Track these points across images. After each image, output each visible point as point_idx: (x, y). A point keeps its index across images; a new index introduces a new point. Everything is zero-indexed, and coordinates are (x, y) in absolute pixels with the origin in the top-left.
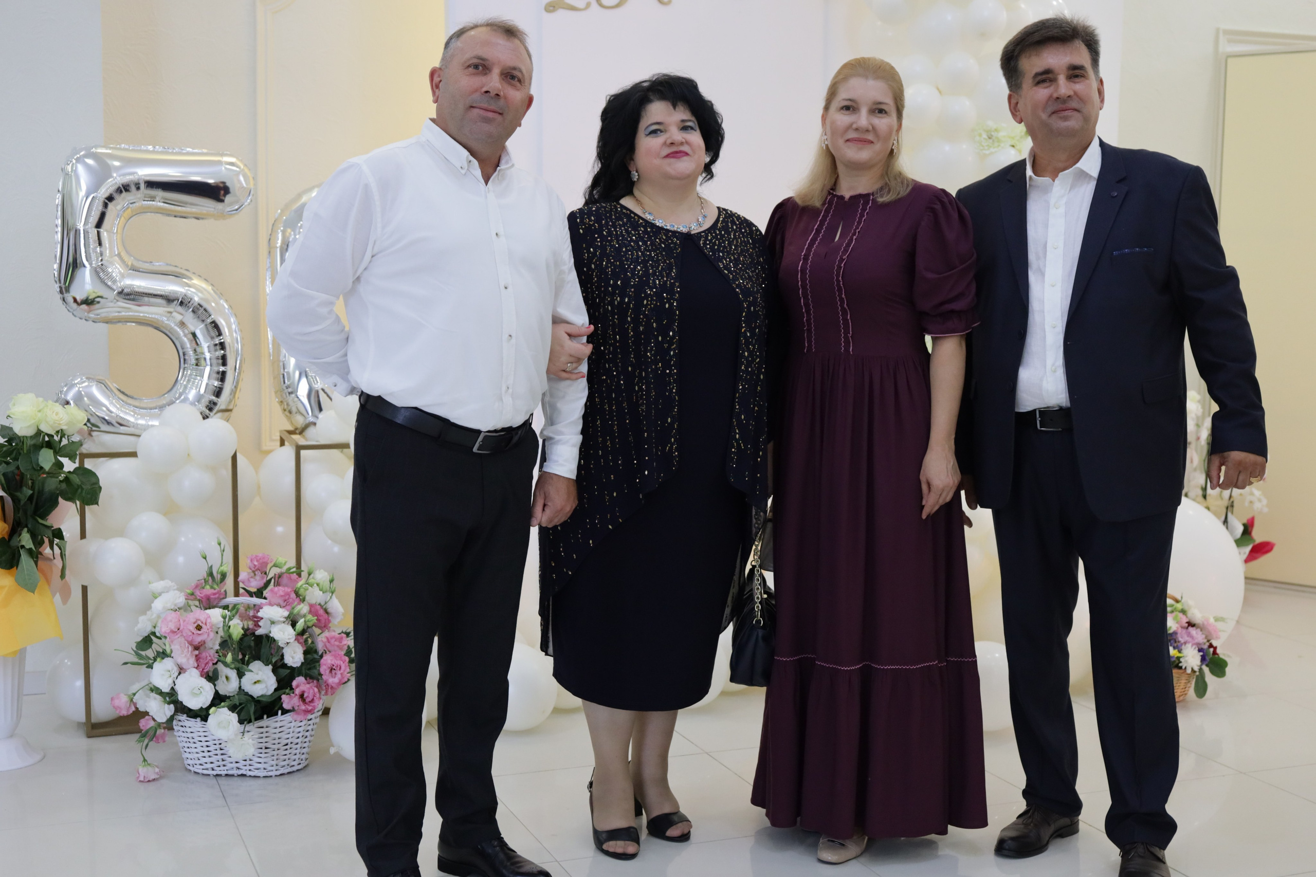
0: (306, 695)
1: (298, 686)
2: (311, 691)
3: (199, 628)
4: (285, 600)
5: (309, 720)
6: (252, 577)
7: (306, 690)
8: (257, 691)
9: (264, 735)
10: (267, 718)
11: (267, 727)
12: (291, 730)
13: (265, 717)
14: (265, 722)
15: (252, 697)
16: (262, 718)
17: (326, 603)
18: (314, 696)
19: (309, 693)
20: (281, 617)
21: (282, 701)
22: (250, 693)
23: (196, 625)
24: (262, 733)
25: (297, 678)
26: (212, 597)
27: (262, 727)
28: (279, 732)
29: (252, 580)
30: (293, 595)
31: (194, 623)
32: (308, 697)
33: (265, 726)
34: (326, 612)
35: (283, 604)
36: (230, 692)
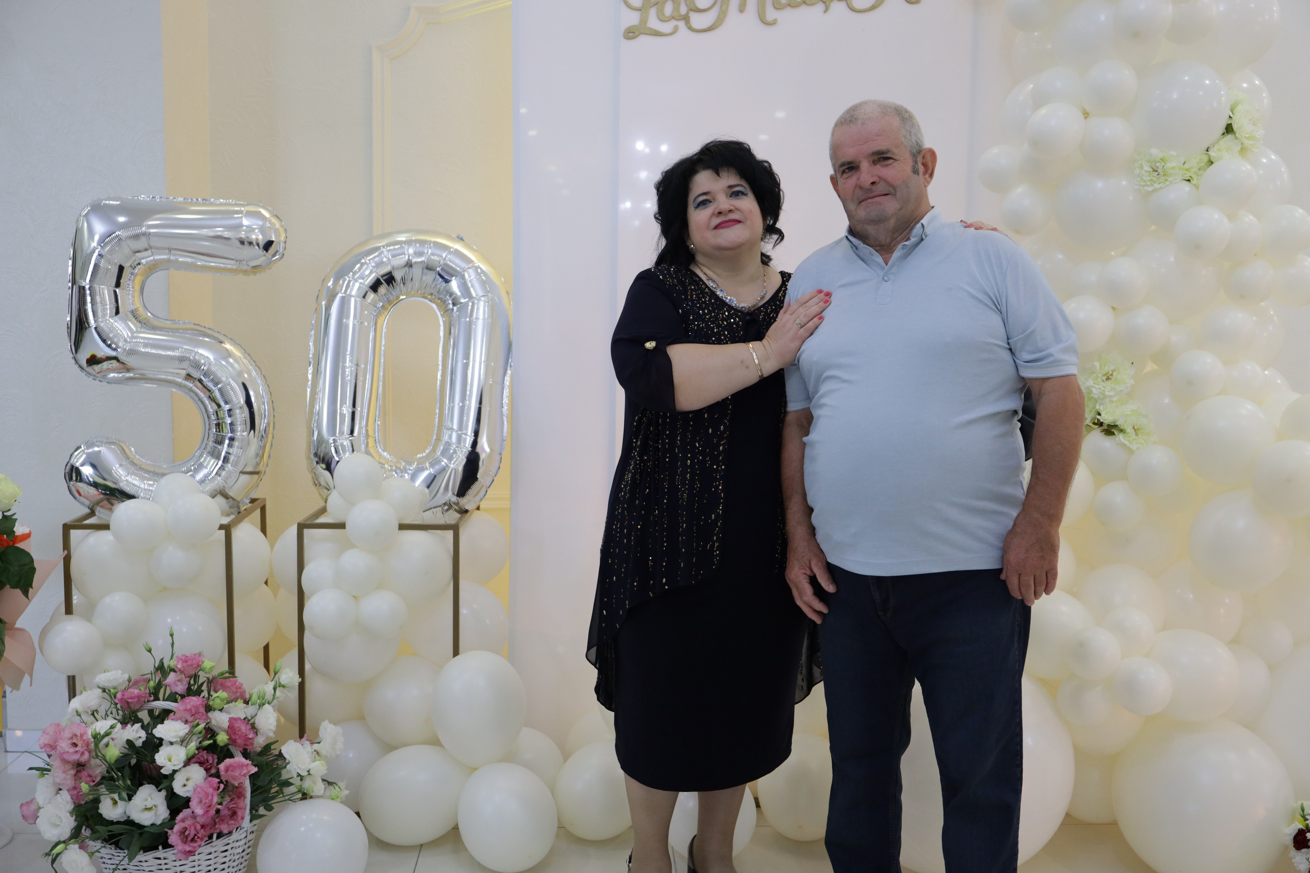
0: (187, 833)
1: (183, 821)
2: (192, 829)
3: (75, 745)
4: (193, 715)
5: (222, 852)
6: (179, 681)
7: (187, 826)
8: (145, 819)
9: (164, 867)
10: (164, 848)
11: (165, 859)
12: (196, 864)
13: (160, 847)
14: (161, 853)
15: (140, 827)
16: (156, 848)
17: (252, 718)
18: (195, 835)
19: (190, 831)
20: (175, 737)
21: (168, 835)
22: (136, 822)
23: (70, 741)
24: (161, 865)
25: (184, 810)
26: (129, 700)
27: (159, 859)
28: (180, 866)
29: (178, 683)
30: (202, 710)
31: (72, 738)
32: (189, 834)
33: (162, 858)
34: (253, 727)
35: (190, 719)
36: (116, 818)
